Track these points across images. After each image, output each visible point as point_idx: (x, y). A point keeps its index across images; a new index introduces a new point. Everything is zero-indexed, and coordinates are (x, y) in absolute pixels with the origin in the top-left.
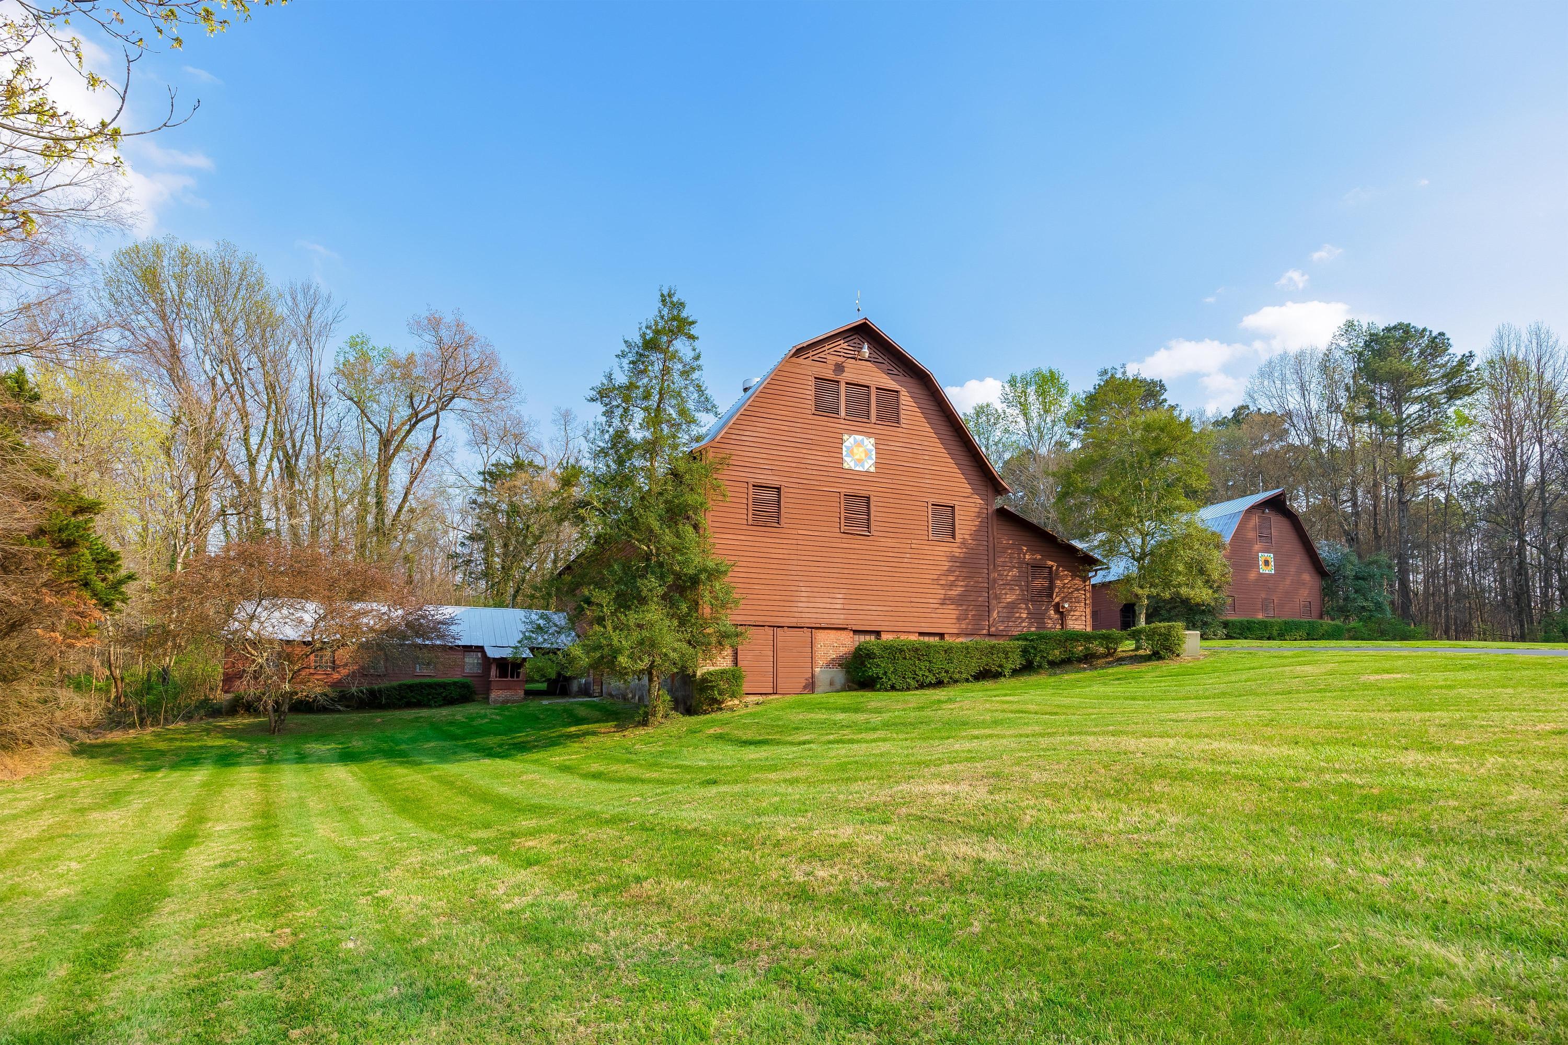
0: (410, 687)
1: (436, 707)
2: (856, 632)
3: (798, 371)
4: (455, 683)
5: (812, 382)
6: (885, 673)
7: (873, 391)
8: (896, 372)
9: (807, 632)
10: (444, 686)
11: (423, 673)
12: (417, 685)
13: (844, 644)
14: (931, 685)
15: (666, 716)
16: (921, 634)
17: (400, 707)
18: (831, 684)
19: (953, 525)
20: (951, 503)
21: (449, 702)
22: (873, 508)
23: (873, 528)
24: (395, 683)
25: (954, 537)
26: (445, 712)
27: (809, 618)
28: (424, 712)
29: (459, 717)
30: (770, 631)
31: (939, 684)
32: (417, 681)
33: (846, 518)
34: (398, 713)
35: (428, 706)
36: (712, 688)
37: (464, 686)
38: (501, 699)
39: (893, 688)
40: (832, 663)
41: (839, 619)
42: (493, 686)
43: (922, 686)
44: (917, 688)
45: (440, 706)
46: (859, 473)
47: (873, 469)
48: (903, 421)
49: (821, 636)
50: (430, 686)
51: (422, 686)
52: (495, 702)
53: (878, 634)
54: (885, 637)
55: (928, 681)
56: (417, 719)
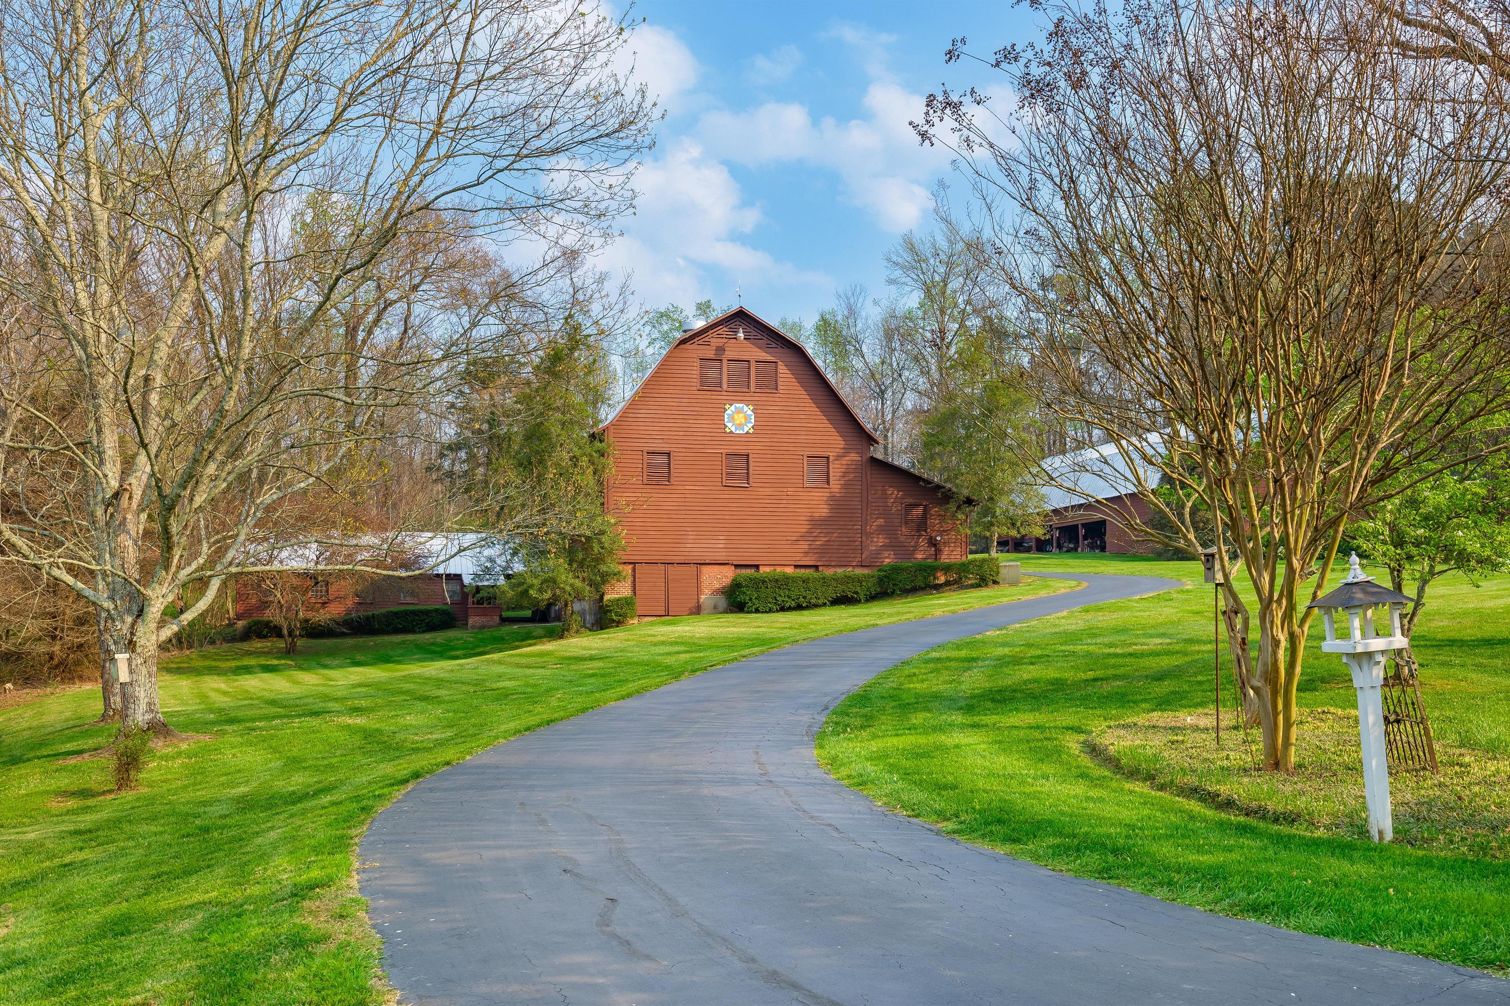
0: (396, 614)
1: (420, 633)
2: (736, 566)
3: (685, 355)
4: (436, 610)
5: (697, 363)
6: (751, 599)
7: (753, 364)
8: (774, 345)
9: (694, 567)
10: (427, 613)
11: (407, 602)
12: (402, 612)
13: (724, 576)
14: (790, 609)
15: (577, 632)
16: (796, 566)
17: (388, 633)
18: (715, 607)
19: (828, 472)
20: (826, 454)
21: (432, 628)
22: (751, 464)
23: (751, 480)
24: (384, 611)
25: (828, 483)
26: (428, 636)
27: (696, 556)
28: (410, 637)
29: (439, 640)
30: (662, 567)
31: (799, 607)
32: (403, 608)
33: (728, 474)
34: (387, 638)
35: (413, 632)
36: (610, 611)
37: (445, 613)
38: (478, 625)
39: (757, 611)
40: (716, 592)
41: (721, 556)
42: (470, 612)
43: (783, 609)
44: (778, 611)
45: (424, 632)
46: (740, 435)
47: (751, 431)
48: (780, 387)
49: (705, 569)
50: (414, 613)
51: (406, 613)
52: (473, 627)
53: (757, 567)
54: (762, 569)
55: (787, 605)
56: (404, 642)
